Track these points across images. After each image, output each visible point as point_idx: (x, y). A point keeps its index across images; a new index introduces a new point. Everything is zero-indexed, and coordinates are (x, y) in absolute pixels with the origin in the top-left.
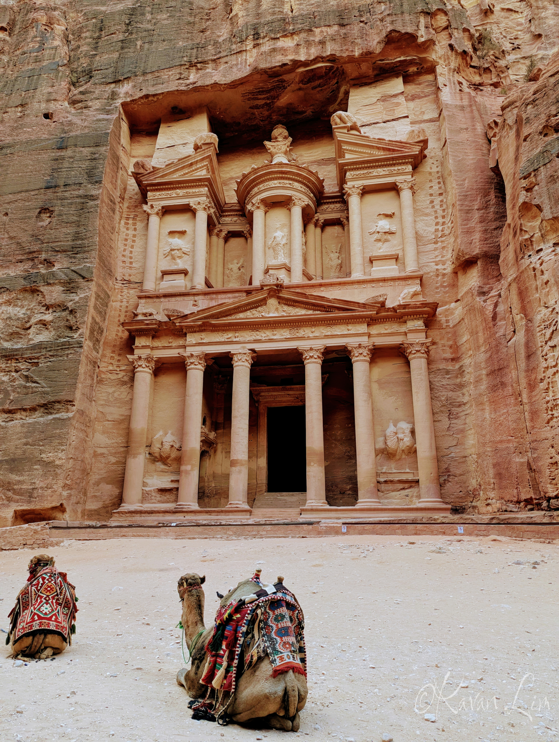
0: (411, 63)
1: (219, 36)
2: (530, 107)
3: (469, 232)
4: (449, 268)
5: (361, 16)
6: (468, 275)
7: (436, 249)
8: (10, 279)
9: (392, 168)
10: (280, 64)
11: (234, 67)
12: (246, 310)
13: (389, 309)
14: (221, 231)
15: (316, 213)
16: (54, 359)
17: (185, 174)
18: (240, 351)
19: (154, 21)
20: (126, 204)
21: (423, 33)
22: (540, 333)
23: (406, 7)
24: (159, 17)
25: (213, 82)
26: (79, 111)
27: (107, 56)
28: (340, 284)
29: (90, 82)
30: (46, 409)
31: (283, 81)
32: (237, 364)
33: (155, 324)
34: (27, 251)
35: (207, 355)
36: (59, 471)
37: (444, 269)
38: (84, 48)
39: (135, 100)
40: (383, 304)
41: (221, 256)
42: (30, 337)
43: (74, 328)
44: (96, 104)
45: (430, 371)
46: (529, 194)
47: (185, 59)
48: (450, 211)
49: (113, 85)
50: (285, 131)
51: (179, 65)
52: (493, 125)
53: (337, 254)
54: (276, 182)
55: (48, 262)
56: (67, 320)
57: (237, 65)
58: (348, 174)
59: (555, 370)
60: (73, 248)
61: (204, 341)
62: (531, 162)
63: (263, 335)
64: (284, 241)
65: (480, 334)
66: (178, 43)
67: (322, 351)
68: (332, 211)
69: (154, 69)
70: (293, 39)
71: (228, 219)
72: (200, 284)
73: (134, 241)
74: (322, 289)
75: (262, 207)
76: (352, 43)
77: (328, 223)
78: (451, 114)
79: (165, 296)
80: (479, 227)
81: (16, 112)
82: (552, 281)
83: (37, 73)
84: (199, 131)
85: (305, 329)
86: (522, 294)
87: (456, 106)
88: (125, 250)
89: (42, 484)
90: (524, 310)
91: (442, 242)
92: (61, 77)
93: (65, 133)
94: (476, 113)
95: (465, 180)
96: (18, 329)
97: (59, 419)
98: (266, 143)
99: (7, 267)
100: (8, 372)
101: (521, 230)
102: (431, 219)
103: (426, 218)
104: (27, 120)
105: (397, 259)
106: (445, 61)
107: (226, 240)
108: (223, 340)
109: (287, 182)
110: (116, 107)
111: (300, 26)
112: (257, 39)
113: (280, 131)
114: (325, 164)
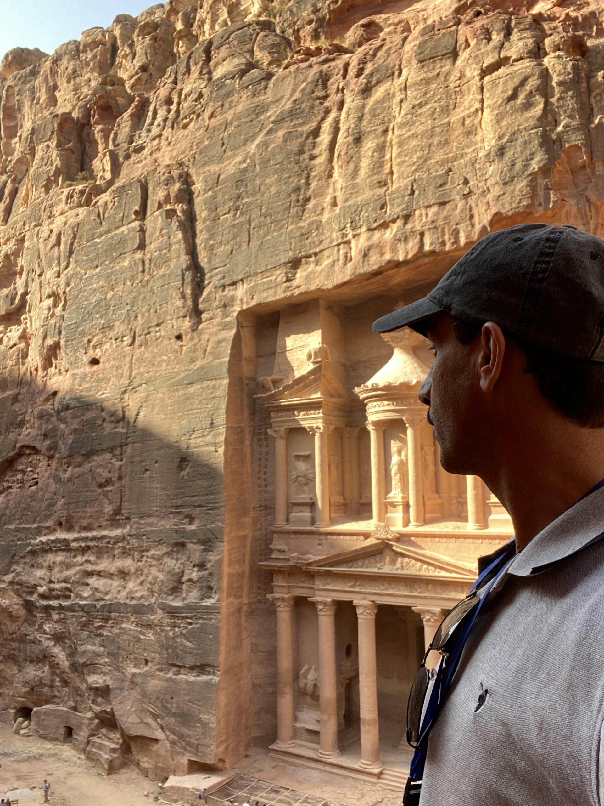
8: (166, 531)
10: (377, 266)
16: (202, 621)
18: (362, 603)
25: (316, 287)
28: (454, 536)
29: (212, 284)
30: (201, 669)
34: (175, 504)
35: (334, 600)
36: (212, 733)
39: (250, 308)
42: (184, 594)
43: (214, 590)
47: (290, 254)
49: (231, 288)
51: (284, 263)
55: (190, 518)
56: (208, 581)
57: (338, 260)
60: (207, 503)
63: (381, 586)
66: (283, 227)
69: (264, 269)
73: (267, 460)
76: (454, 229)
79: (294, 533)
81: (155, 332)
83: (166, 283)
85: (421, 586)
88: (259, 472)
93: (193, 362)
96: (176, 584)
97: (209, 682)
99: (163, 518)
100: (173, 627)
108: (346, 588)
111: (397, 210)
112: (355, 227)
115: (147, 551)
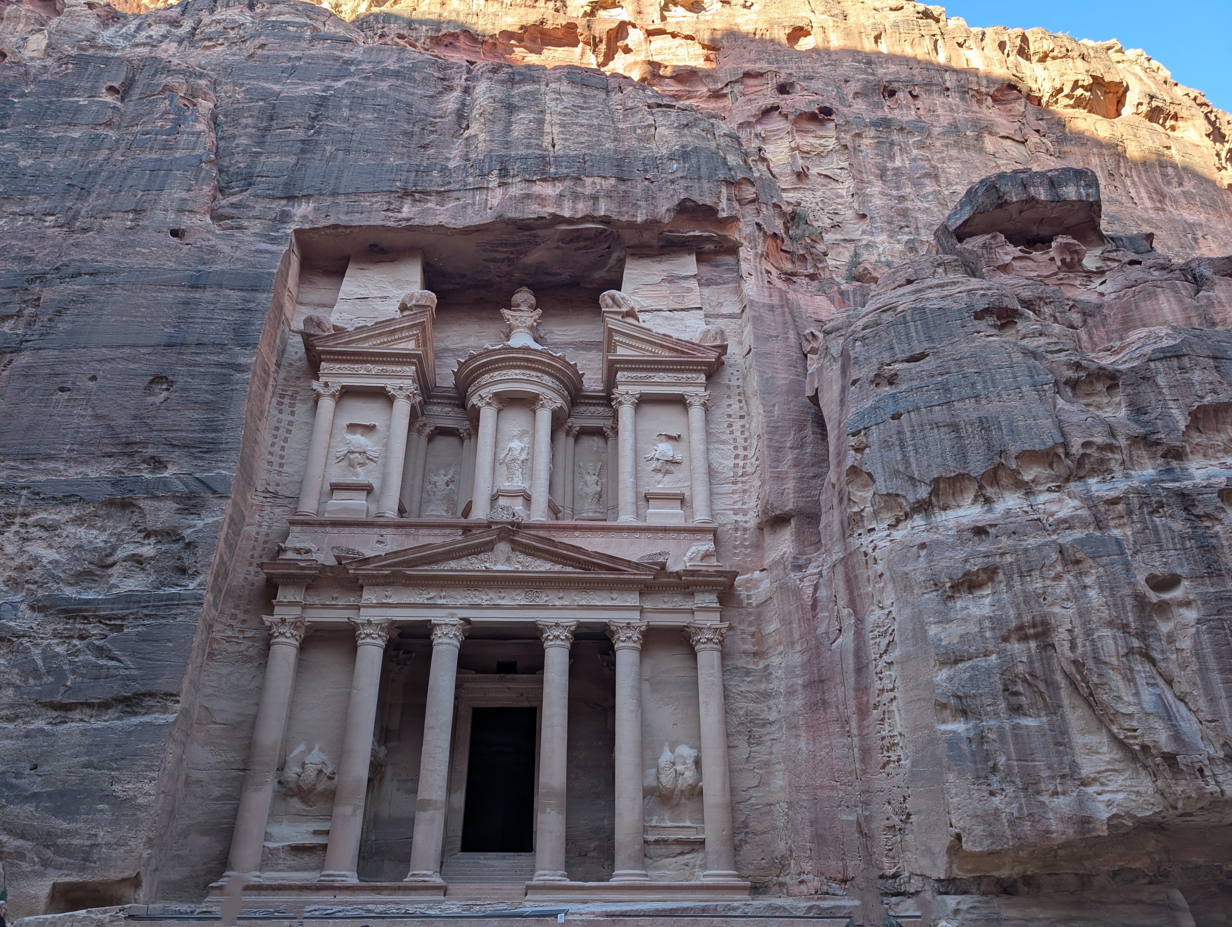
0: (709, 239)
1: (448, 159)
2: (858, 343)
3: (779, 478)
4: (752, 521)
5: (646, 171)
6: (778, 536)
7: (734, 492)
8: (85, 481)
9: (680, 375)
10: (536, 216)
11: (469, 207)
12: (460, 557)
13: (671, 573)
14: (425, 425)
15: (569, 416)
16: (151, 621)
17: (382, 343)
18: (447, 620)
19: (354, 120)
20: (282, 374)
21: (725, 207)
22: (872, 642)
23: (704, 171)
24: (361, 116)
25: (437, 223)
26: (227, 232)
27: (277, 159)
28: (603, 529)
29: (248, 192)
30: (128, 706)
31: (536, 236)
32: (440, 641)
33: (316, 569)
34: (124, 440)
35: (393, 622)
36: (142, 815)
37: (746, 522)
38: (244, 141)
39: (317, 229)
40: (663, 566)
41: (420, 463)
42: (112, 581)
43: (190, 572)
44: (257, 226)
45: (724, 669)
46: (859, 456)
47: (398, 184)
48: (755, 442)
49: (284, 202)
50: (532, 297)
51: (388, 191)
52: (810, 338)
53: (595, 478)
54: (518, 371)
55: (156, 462)
56: (180, 558)
57: (473, 204)
58: (619, 374)
59: (891, 695)
60: (200, 442)
61: (390, 601)
62: (861, 415)
63: (484, 598)
64: (524, 456)
65: (795, 625)
66: (387, 159)
67: (572, 628)
68: (591, 417)
69: (350, 190)
70: (554, 186)
71: (437, 409)
72: (391, 511)
73: (289, 431)
74: (577, 533)
75: (495, 404)
76: (634, 204)
77: (586, 432)
78: (757, 314)
79: (335, 524)
80: (793, 473)
81: (124, 219)
82: (887, 575)
83: (164, 167)
84: (408, 282)
85: (549, 592)
86: (851, 583)
87: (764, 305)
88: (273, 444)
89: (109, 838)
90: (852, 603)
91: (743, 482)
92: (204, 179)
93: (205, 264)
94: (788, 317)
95: (774, 405)
96: (92, 567)
97: (150, 724)
98: (505, 311)
99: (85, 462)
100: (67, 637)
101: (850, 499)
102: (728, 448)
103: (722, 447)
104: (144, 236)
105: (683, 501)
106: (750, 243)
107: (431, 438)
108: (421, 601)
109: (534, 373)
110: (287, 235)
111: (565, 171)
112: (505, 176)
113: (524, 296)
114: (584, 349)
115: (25, 515)
